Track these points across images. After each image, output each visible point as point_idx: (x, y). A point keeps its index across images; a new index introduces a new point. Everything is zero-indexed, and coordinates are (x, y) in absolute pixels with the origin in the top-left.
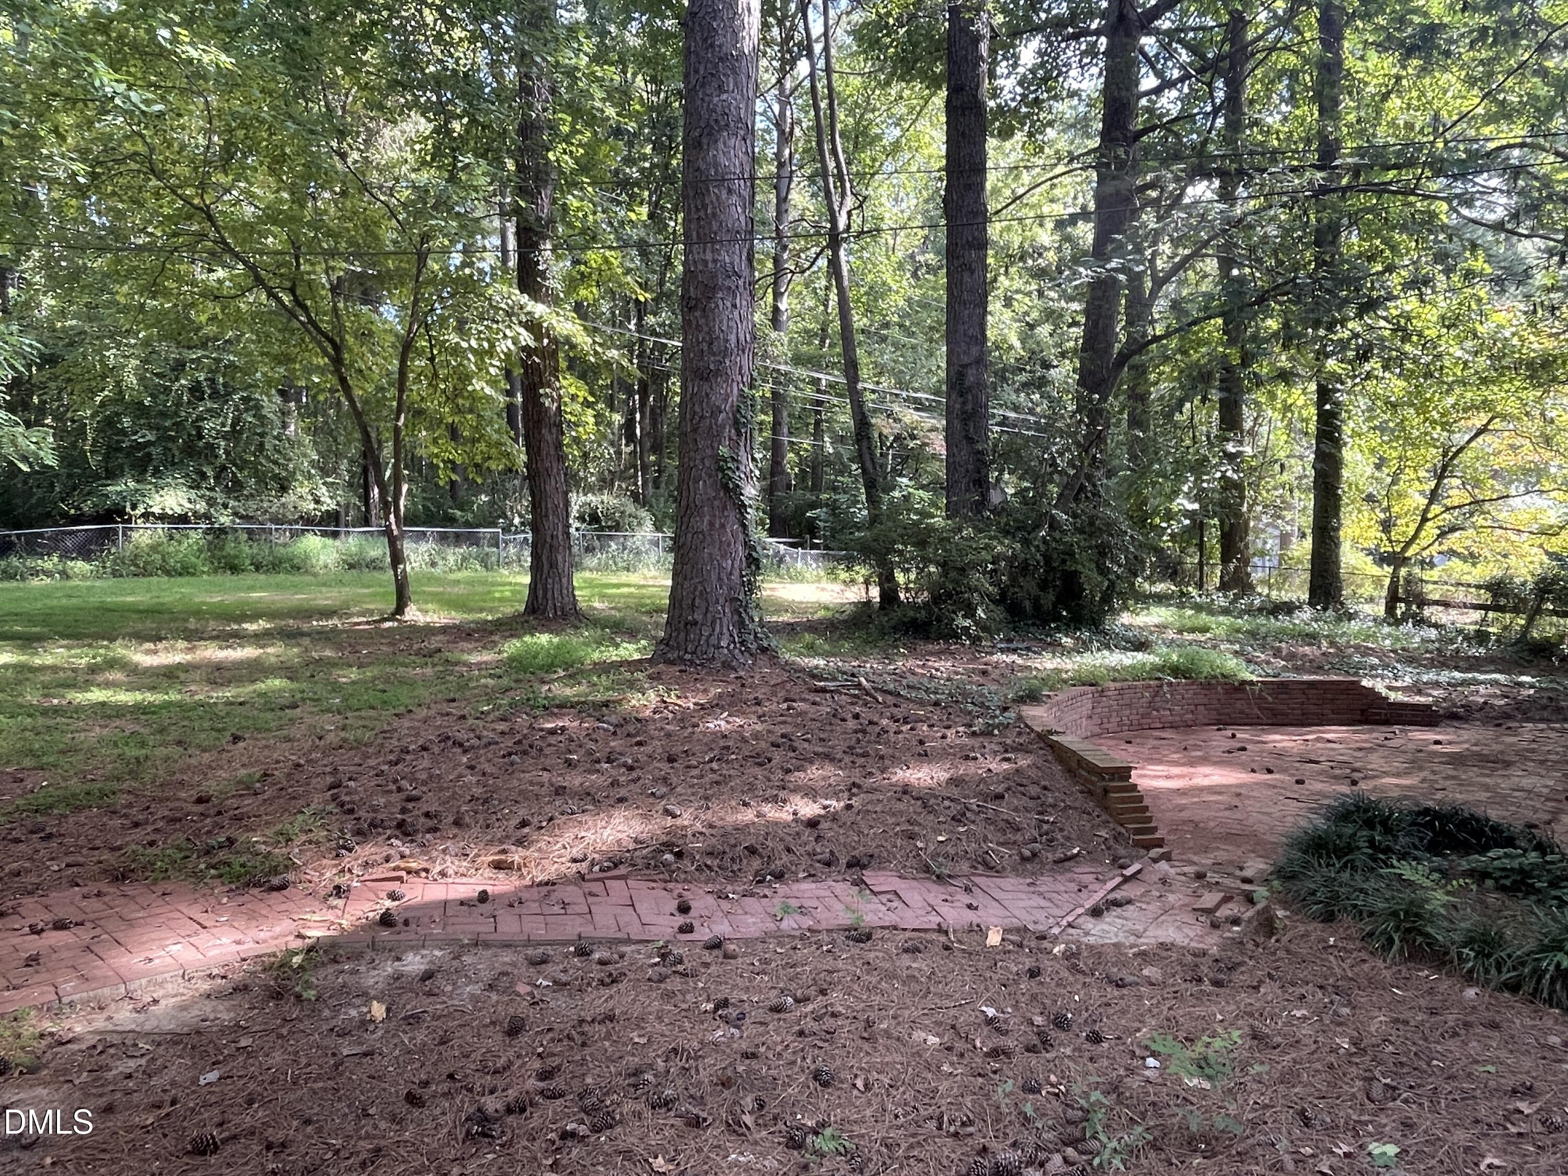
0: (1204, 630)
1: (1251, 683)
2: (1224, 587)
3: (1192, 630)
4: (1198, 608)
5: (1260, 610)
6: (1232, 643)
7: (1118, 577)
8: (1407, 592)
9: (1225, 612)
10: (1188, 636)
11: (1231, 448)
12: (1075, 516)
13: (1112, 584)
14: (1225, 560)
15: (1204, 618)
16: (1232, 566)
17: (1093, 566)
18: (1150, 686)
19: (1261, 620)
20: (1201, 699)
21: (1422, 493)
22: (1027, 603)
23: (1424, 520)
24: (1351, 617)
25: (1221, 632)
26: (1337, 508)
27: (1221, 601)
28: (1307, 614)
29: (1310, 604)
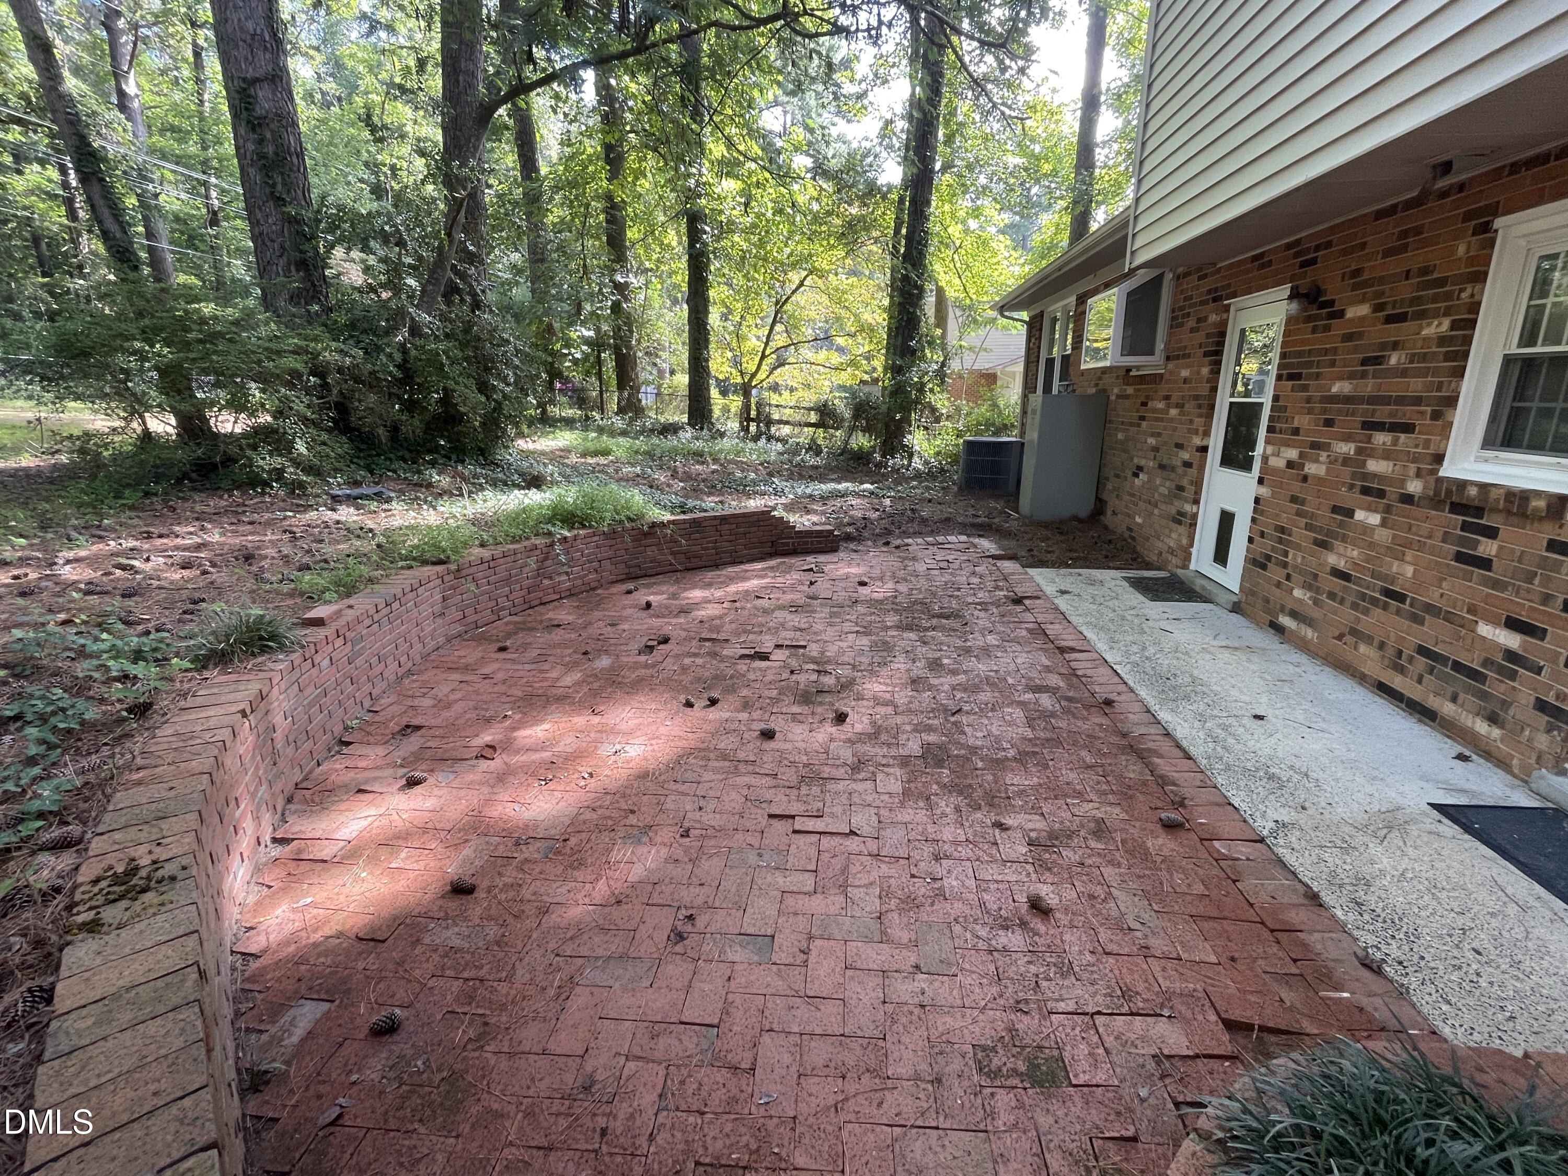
0: (606, 453)
1: (663, 525)
2: (621, 411)
3: (595, 454)
4: (601, 430)
5: (652, 431)
6: (633, 465)
7: (505, 397)
8: (759, 413)
9: (624, 433)
10: (590, 460)
11: (619, 278)
12: (444, 318)
13: (499, 406)
14: (621, 387)
15: (606, 441)
16: (626, 394)
17: (472, 383)
18: (535, 547)
19: (655, 440)
20: (606, 553)
21: (758, 338)
22: (381, 431)
23: (763, 357)
24: (722, 435)
25: (620, 453)
26: (707, 341)
27: (619, 423)
28: (687, 434)
29: (689, 424)
